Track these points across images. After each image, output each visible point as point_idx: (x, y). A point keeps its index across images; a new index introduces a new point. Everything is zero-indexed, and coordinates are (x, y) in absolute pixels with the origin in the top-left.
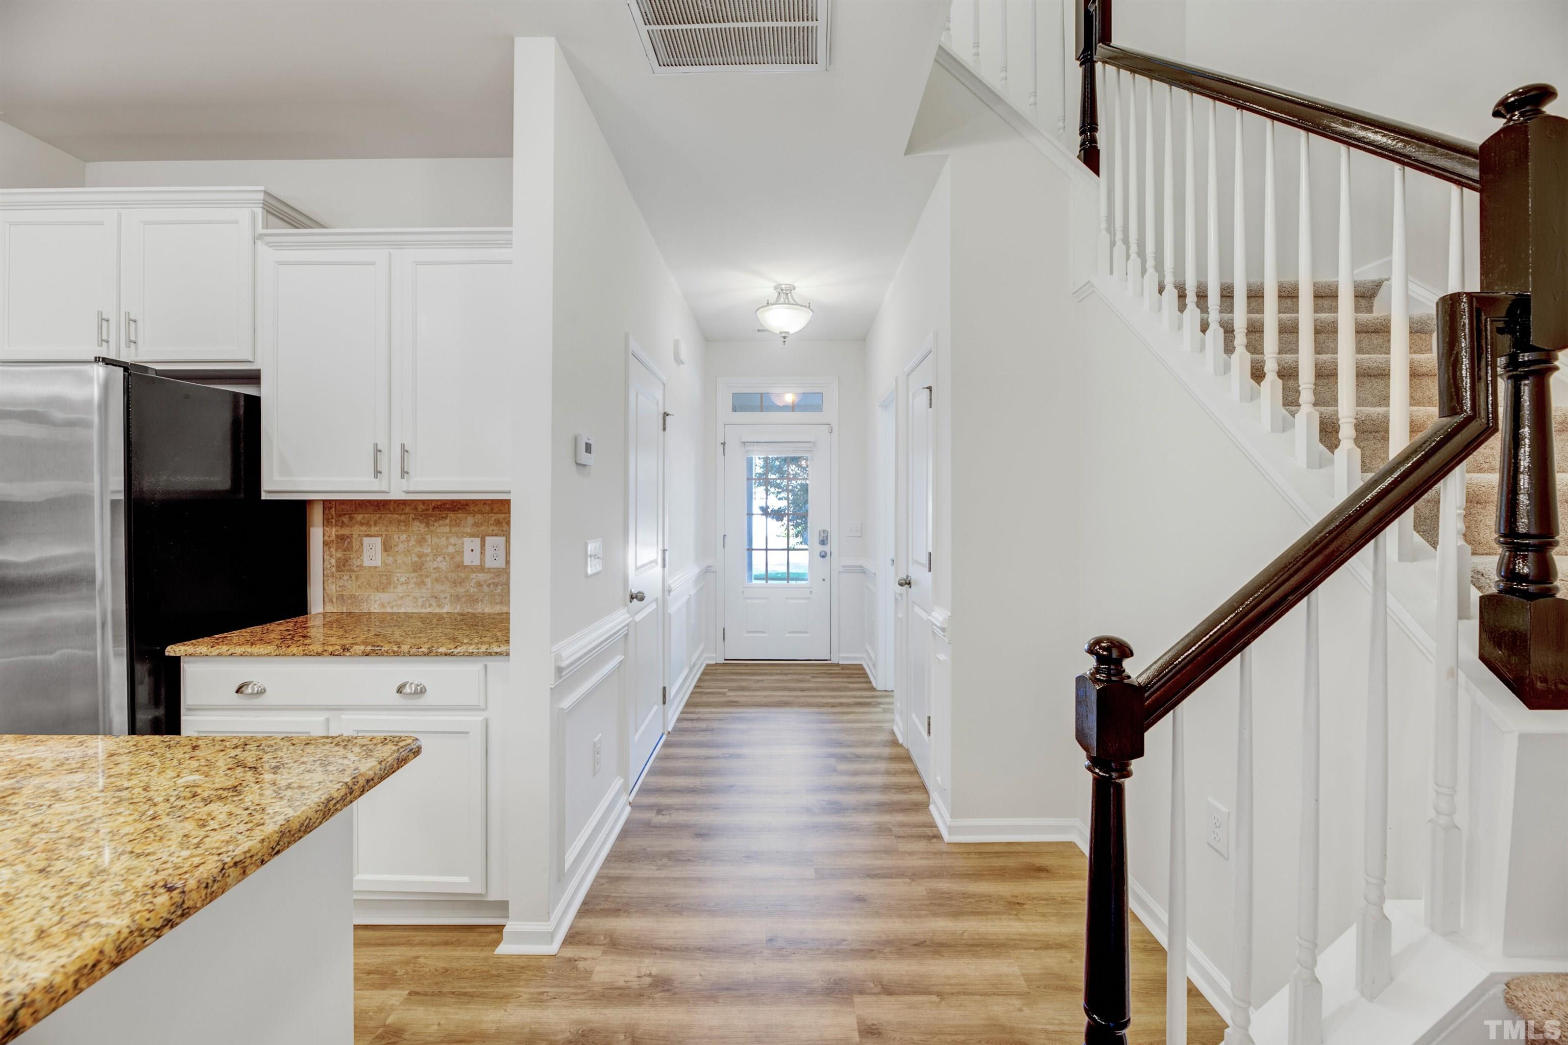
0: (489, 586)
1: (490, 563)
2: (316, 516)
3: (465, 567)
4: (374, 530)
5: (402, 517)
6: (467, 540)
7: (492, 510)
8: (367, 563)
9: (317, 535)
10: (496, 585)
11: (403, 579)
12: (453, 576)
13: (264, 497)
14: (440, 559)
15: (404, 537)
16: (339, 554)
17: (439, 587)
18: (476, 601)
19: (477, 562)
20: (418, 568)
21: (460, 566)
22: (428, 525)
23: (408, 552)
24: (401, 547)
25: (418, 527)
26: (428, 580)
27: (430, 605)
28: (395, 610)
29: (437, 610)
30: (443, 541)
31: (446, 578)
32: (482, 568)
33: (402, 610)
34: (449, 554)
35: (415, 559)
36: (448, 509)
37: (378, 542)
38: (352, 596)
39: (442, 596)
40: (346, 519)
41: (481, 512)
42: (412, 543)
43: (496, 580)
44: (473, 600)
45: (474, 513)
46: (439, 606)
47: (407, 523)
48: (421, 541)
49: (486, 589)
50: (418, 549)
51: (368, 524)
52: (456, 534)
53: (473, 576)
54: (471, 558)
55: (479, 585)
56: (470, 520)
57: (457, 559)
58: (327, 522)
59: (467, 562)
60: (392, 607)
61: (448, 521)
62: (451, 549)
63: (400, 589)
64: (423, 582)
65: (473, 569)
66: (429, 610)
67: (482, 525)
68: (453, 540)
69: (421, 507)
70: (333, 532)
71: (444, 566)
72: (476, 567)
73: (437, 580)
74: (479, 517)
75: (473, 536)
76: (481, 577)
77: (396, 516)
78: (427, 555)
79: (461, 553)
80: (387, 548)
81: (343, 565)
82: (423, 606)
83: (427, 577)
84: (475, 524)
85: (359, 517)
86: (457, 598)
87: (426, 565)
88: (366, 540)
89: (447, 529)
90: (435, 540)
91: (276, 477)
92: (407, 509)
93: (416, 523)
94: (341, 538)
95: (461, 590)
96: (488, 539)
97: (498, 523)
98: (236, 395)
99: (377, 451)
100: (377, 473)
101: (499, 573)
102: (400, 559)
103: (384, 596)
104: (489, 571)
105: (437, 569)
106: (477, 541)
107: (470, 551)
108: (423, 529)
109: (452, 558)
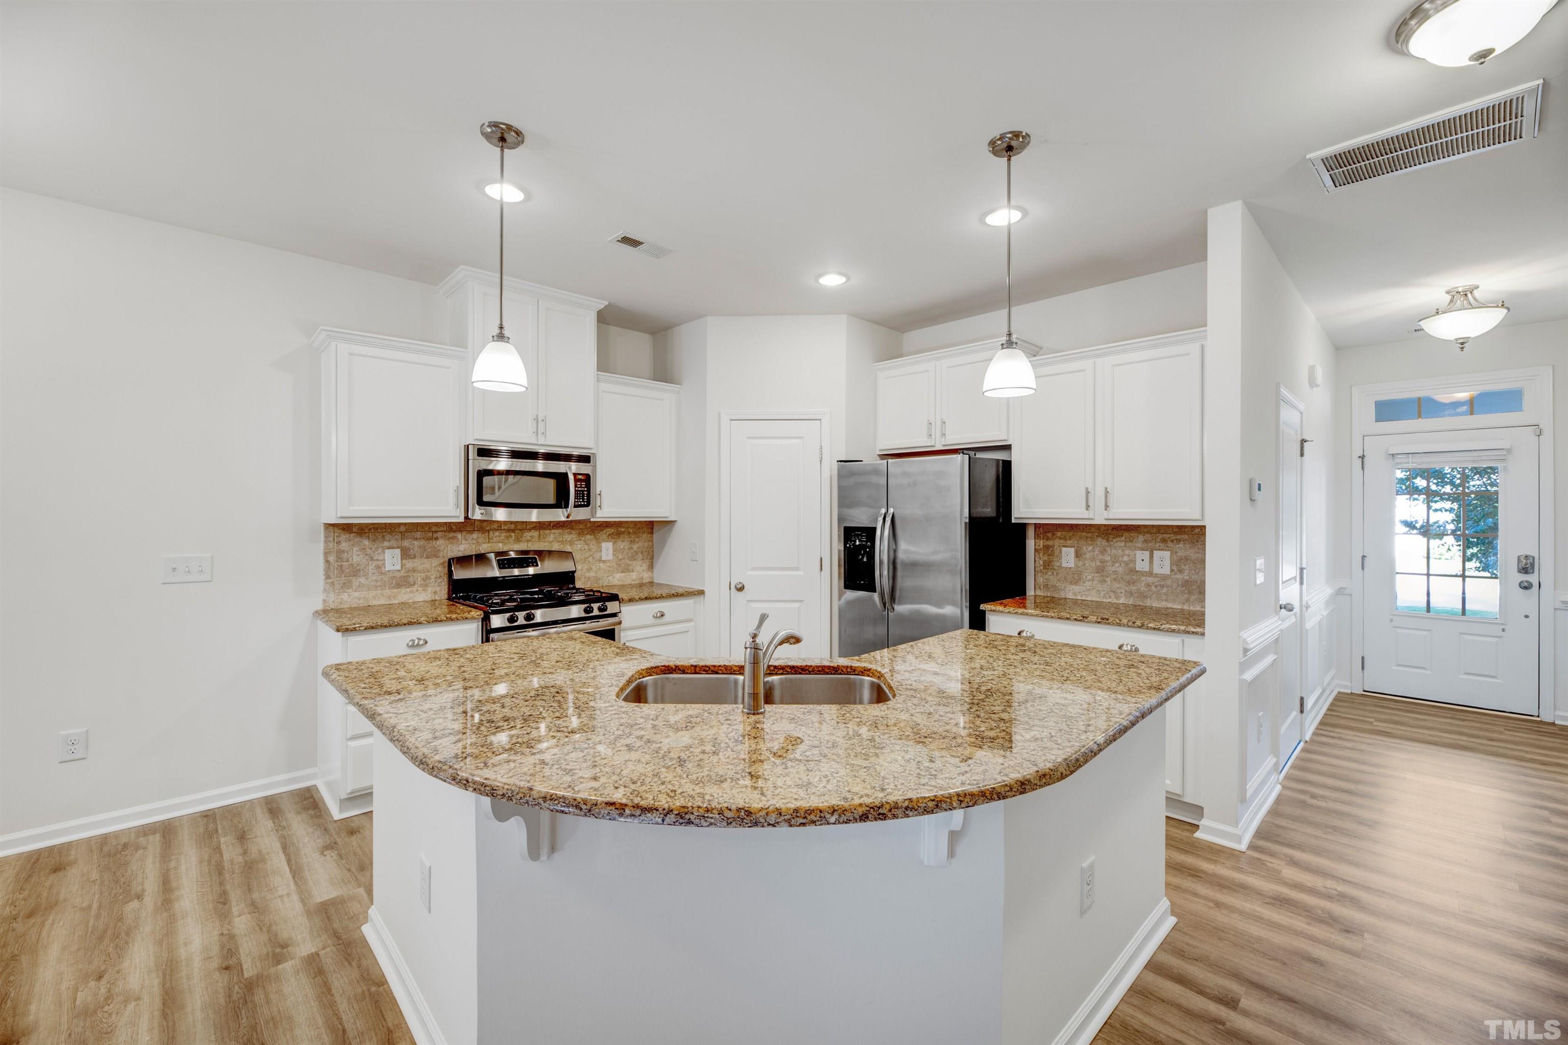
0: (1156, 586)
1: (1157, 570)
2: (1031, 533)
3: (1138, 571)
4: (1069, 542)
5: (1090, 535)
6: (1138, 552)
7: (1159, 532)
8: (1064, 565)
9: (1031, 544)
10: (1162, 586)
11: (1090, 577)
12: (1128, 577)
13: (1013, 521)
14: (1117, 565)
15: (1090, 548)
16: (1046, 558)
17: (1116, 585)
18: (1146, 597)
19: (1147, 569)
20: (1100, 570)
21: (1133, 571)
22: (1108, 540)
23: (1093, 559)
24: (1088, 555)
25: (1101, 542)
26: (1108, 579)
27: (1110, 597)
28: (1084, 598)
29: (1115, 601)
30: (1120, 552)
31: (1123, 579)
32: (1150, 574)
33: (1089, 599)
34: (1124, 562)
35: (1098, 564)
36: (1124, 530)
37: (1072, 550)
38: (1054, 586)
39: (1119, 591)
40: (1050, 535)
41: (1149, 533)
42: (1097, 552)
43: (1162, 583)
44: (1143, 596)
45: (1144, 533)
46: (1117, 598)
47: (1092, 539)
48: (1103, 552)
49: (1154, 589)
50: (1101, 557)
51: (1065, 539)
52: (1130, 548)
53: (1143, 578)
54: (1142, 565)
55: (1148, 585)
56: (1141, 538)
57: (1131, 565)
58: (1037, 536)
59: (1138, 568)
60: (1082, 596)
61: (1123, 538)
62: (1126, 559)
63: (1087, 584)
64: (1104, 580)
65: (1143, 574)
66: (1108, 600)
67: (1150, 541)
68: (1127, 552)
69: (1102, 529)
70: (1041, 543)
71: (1120, 570)
72: (1146, 572)
73: (1115, 579)
74: (1148, 536)
75: (1143, 549)
76: (1150, 580)
77: (1084, 534)
78: (1107, 561)
79: (1134, 562)
80: (1078, 555)
81: (1048, 565)
82: (1104, 597)
83: (1107, 577)
84: (1145, 541)
85: (1059, 534)
86: (1130, 594)
87: (1107, 569)
88: (1064, 549)
89: (1123, 544)
90: (1114, 551)
91: (1022, 510)
92: (1093, 529)
93: (1100, 539)
94: (1047, 548)
95: (1134, 588)
96: (1155, 552)
97: (1164, 541)
98: (998, 461)
99: (1088, 492)
100: (1088, 507)
101: (1164, 577)
102: (1087, 563)
103: (1076, 588)
104: (1156, 575)
105: (1115, 572)
106: (1147, 553)
107: (1141, 561)
108: (1104, 543)
109: (1127, 564)
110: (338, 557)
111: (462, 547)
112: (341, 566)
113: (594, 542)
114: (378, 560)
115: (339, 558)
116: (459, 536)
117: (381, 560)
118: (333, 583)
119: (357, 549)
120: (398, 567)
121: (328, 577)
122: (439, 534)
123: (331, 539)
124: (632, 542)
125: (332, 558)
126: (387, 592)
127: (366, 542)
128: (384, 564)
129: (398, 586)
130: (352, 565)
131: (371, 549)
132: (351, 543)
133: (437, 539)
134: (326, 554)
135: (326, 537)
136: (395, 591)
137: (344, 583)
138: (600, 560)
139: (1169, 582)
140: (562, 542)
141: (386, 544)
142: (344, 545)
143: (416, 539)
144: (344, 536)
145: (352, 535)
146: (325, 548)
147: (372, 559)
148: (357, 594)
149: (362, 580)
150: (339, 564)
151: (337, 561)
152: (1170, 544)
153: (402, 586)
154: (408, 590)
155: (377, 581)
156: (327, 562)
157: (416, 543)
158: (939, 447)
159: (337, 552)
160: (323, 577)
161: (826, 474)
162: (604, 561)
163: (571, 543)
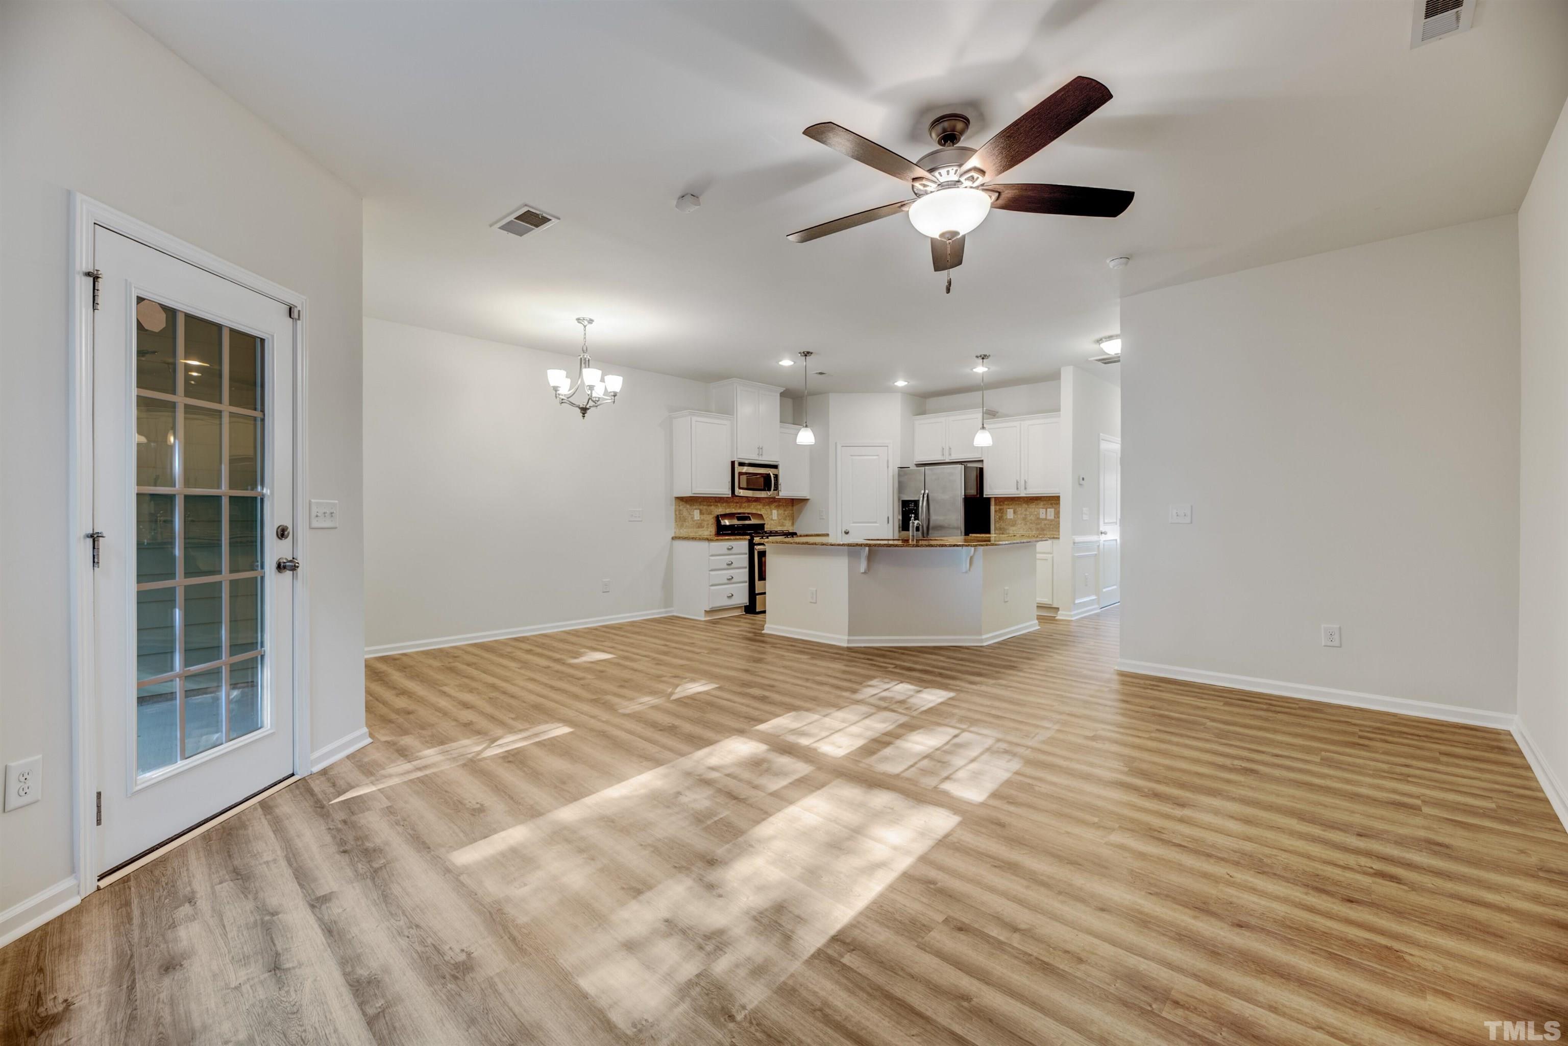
0: (1048, 525)
1: (1049, 518)
2: (993, 502)
3: (1040, 519)
4: (1011, 507)
5: (1019, 502)
6: (1041, 510)
7: (1049, 500)
8: (1008, 517)
9: (993, 508)
11: (1020, 522)
12: (1036, 522)
13: (984, 496)
14: (1032, 516)
15: (1020, 508)
16: (1000, 515)
17: (1031, 525)
18: (1044, 530)
19: (1044, 517)
20: (1024, 519)
21: (1038, 518)
22: (1027, 504)
23: (1021, 514)
24: (1019, 513)
25: (1025, 506)
26: (1028, 523)
27: (1028, 531)
29: (1031, 534)
30: (1033, 510)
31: (1034, 522)
32: (1046, 519)
33: (1019, 532)
35: (1024, 516)
36: (1035, 500)
37: (1012, 511)
38: (1004, 528)
39: (1032, 528)
40: (1002, 503)
41: (1045, 500)
42: (1023, 510)
43: (1051, 524)
45: (1043, 501)
46: (1032, 531)
47: (1021, 504)
48: (1026, 509)
50: (1025, 513)
51: (1009, 505)
52: (1037, 508)
53: (1043, 521)
54: (1042, 516)
55: (1045, 525)
56: (1042, 503)
57: (1038, 516)
58: (996, 504)
59: (1041, 517)
60: (1016, 531)
61: (1035, 504)
62: (1036, 513)
63: (1019, 525)
64: (1026, 524)
65: (1043, 519)
67: (1046, 505)
68: (1036, 510)
69: (1026, 499)
70: (998, 507)
71: (1033, 518)
73: (1031, 523)
74: (1045, 502)
75: (1043, 508)
76: (1046, 522)
77: (1017, 501)
78: (1028, 514)
79: (1039, 514)
80: (1015, 512)
81: (1001, 518)
84: (1044, 505)
85: (1006, 503)
86: (1037, 529)
87: (1027, 518)
88: (1008, 510)
89: (1034, 506)
90: (1031, 510)
91: (988, 491)
92: (1021, 500)
93: (1024, 504)
94: (1000, 509)
95: (1039, 526)
96: (1048, 510)
97: (1051, 504)
98: (977, 468)
99: (1017, 482)
100: (1017, 489)
101: (1052, 521)
102: (1019, 516)
103: (1014, 528)
104: (1048, 520)
105: (1031, 520)
106: (1044, 510)
107: (1042, 513)
108: (1026, 506)
109: (1036, 515)
110: (679, 512)
111: (720, 510)
112: (680, 517)
113: (769, 510)
114: (692, 512)
115: (680, 514)
116: (719, 505)
118: (678, 525)
119: (685, 508)
120: (699, 519)
121: (676, 522)
122: (712, 504)
123: (677, 504)
124: (785, 510)
125: (677, 513)
126: (695, 530)
127: (688, 506)
128: (694, 514)
129: (698, 527)
130: (683, 515)
131: (689, 509)
132: (683, 505)
133: (711, 506)
134: (676, 511)
135: (675, 503)
136: (697, 530)
137: (681, 522)
138: (772, 519)
139: (1053, 523)
140: (757, 509)
141: (694, 507)
142: (681, 507)
143: (704, 505)
144: (681, 502)
145: (683, 502)
146: (675, 508)
147: (690, 512)
148: (685, 530)
149: (687, 521)
152: (1054, 506)
153: (700, 527)
154: (702, 529)
155: (691, 524)
156: (676, 514)
157: (705, 507)
158: (947, 461)
159: (679, 509)
161: (891, 474)
162: (774, 520)
163: (760, 510)
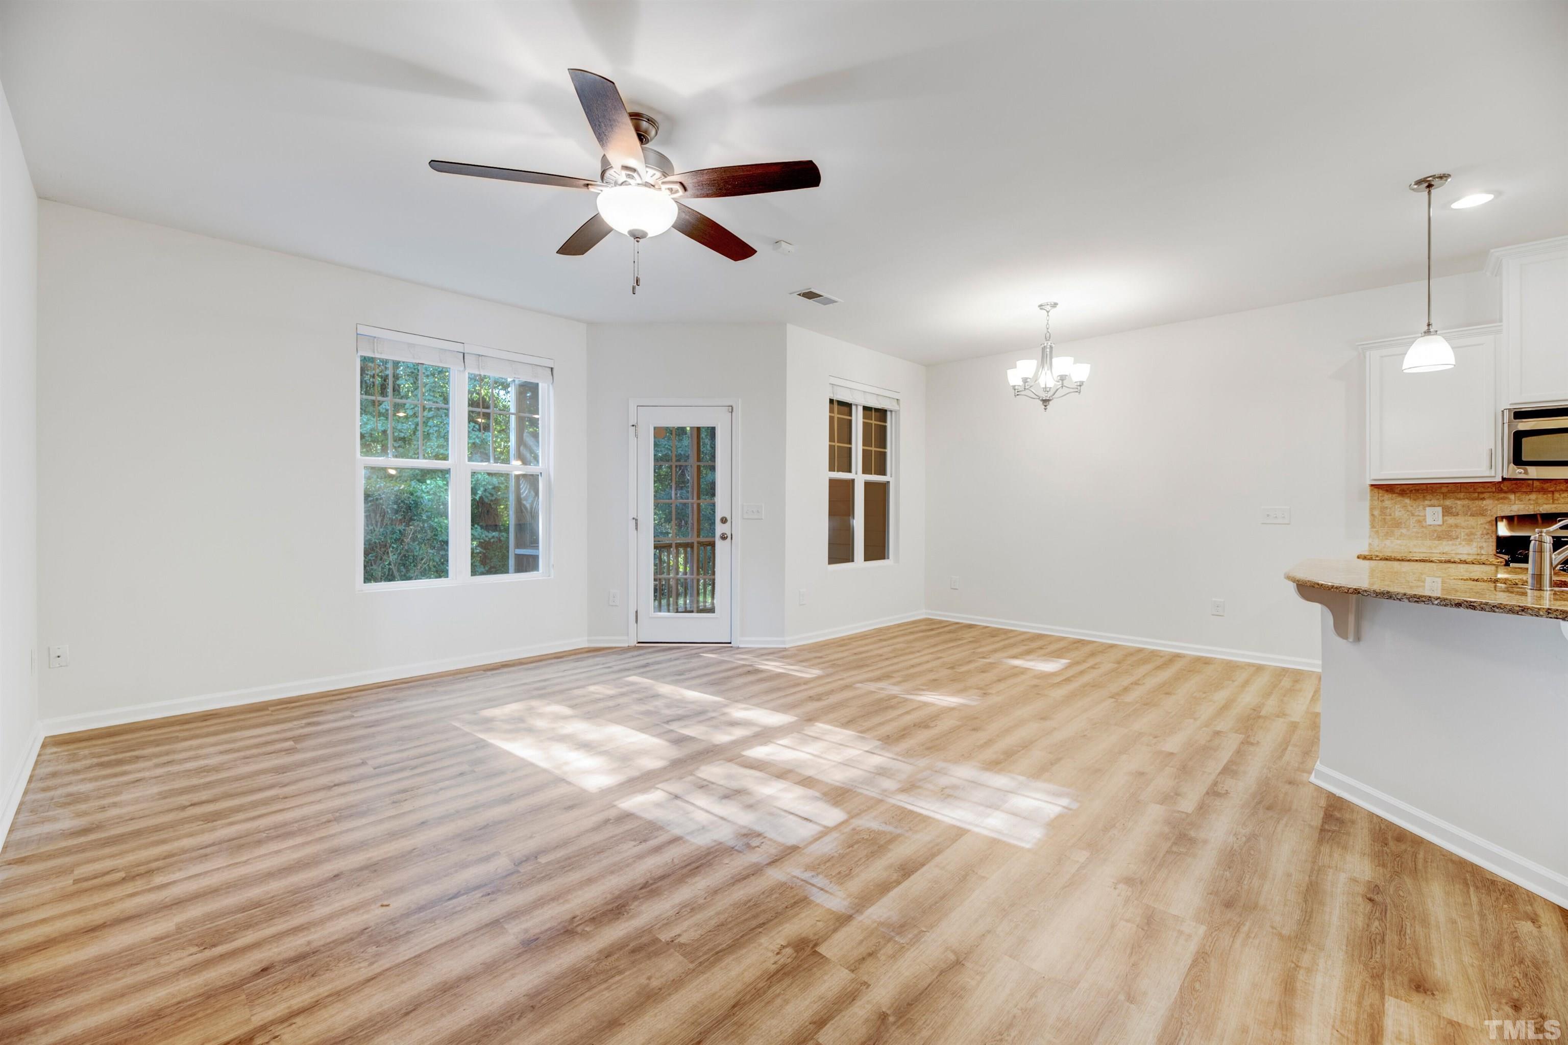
110: (1382, 511)
111: (1515, 508)
112: (1384, 519)
114: (1419, 516)
115: (1383, 514)
116: (1511, 496)
117: (1422, 516)
118: (1377, 532)
119: (1399, 506)
120: (1440, 522)
121: (1373, 527)
122: (1486, 495)
123: (1376, 498)
125: (1376, 513)
126: (1428, 543)
127: (1407, 501)
128: (1425, 520)
129: (1439, 538)
130: (1395, 519)
131: (1412, 506)
132: (1393, 501)
133: (1483, 499)
134: (1372, 509)
135: (1372, 496)
136: (1437, 542)
137: (1387, 533)
141: (1428, 503)
142: (1388, 503)
143: (1459, 499)
144: (1387, 496)
145: (1394, 496)
146: (1371, 505)
147: (1413, 515)
148: (1398, 542)
149: (1404, 531)
150: (1383, 517)
151: (1381, 515)
153: (1444, 538)
154: (1450, 543)
155: (1418, 533)
156: (1373, 515)
157: (1459, 502)
159: (1381, 508)
160: (1369, 527)
